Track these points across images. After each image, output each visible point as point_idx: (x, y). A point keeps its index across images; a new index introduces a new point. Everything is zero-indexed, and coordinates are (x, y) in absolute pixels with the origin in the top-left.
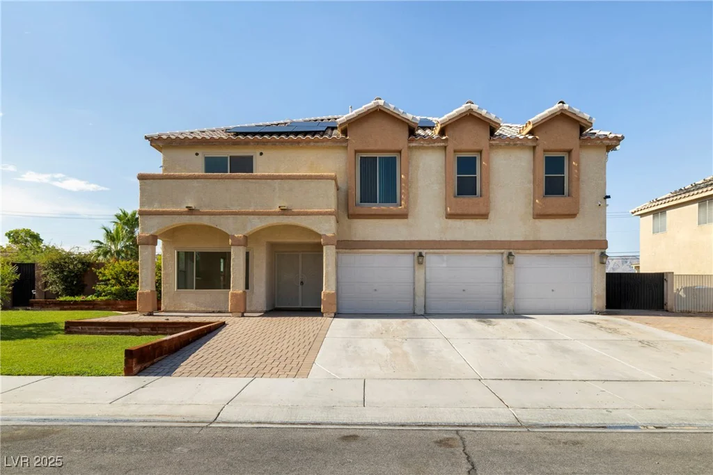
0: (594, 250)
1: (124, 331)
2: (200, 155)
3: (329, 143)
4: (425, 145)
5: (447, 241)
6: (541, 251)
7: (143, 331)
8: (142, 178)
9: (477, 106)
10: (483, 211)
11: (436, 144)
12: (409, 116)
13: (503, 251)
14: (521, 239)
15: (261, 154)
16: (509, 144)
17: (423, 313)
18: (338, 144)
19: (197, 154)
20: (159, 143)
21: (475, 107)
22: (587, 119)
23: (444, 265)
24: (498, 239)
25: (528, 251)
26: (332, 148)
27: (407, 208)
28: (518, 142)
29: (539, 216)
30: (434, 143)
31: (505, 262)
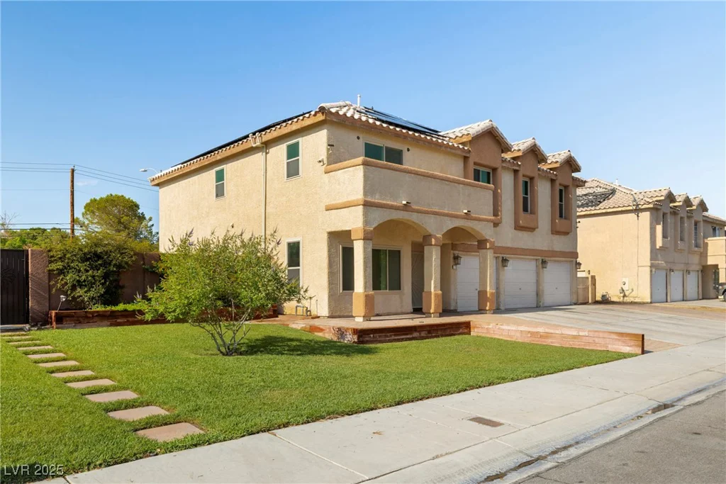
1: (408, 336)
2: (361, 139)
5: (515, 248)
7: (422, 335)
10: (531, 225)
13: (539, 258)
15: (408, 150)
19: (358, 138)
27: (501, 218)
29: (554, 232)
31: (540, 266)
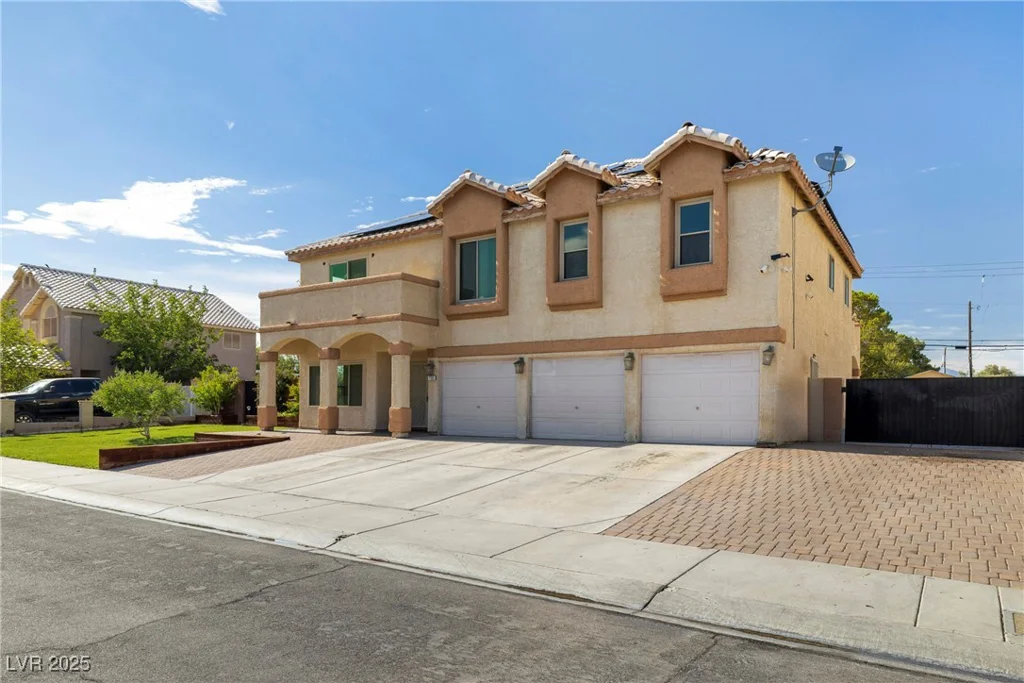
0: (758, 344)
2: (327, 264)
3: (426, 234)
4: (521, 218)
5: (552, 341)
6: (675, 349)
8: (262, 296)
9: (572, 156)
11: (534, 215)
12: (496, 186)
13: (622, 351)
14: (646, 333)
15: (373, 255)
16: (622, 199)
17: (524, 437)
18: (434, 233)
19: (325, 263)
20: (296, 256)
21: (569, 158)
22: (723, 141)
23: (554, 373)
24: (616, 335)
25: (656, 350)
26: (430, 238)
28: (635, 194)
29: (669, 297)
30: (531, 214)
